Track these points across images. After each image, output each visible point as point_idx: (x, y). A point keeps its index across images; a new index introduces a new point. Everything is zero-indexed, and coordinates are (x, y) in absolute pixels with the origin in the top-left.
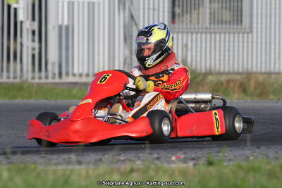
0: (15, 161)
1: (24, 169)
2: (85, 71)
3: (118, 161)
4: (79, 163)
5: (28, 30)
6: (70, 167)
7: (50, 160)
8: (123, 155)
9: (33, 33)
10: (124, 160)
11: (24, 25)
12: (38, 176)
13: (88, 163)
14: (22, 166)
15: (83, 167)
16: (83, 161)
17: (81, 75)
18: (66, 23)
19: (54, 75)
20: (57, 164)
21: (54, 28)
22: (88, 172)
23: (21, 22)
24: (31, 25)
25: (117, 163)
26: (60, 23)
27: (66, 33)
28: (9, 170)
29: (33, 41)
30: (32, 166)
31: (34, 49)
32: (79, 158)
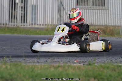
0: (13, 61)
1: (16, 65)
2: (42, 23)
3: (54, 62)
4: (38, 62)
5: (20, 6)
6: (34, 64)
7: (27, 61)
8: (55, 59)
9: (22, 8)
10: (56, 62)
11: (18, 4)
12: (22, 68)
13: (42, 63)
14: (16, 63)
15: (40, 64)
16: (40, 62)
17: (40, 25)
18: (35, 4)
19: (30, 24)
20: (29, 63)
21: (30, 6)
22: (41, 67)
23: (17, 3)
24: (21, 4)
25: (53, 63)
26: (33, 4)
27: (35, 8)
28: (10, 65)
29: (22, 11)
30: (20, 64)
31: (22, 14)
32: (38, 60)
